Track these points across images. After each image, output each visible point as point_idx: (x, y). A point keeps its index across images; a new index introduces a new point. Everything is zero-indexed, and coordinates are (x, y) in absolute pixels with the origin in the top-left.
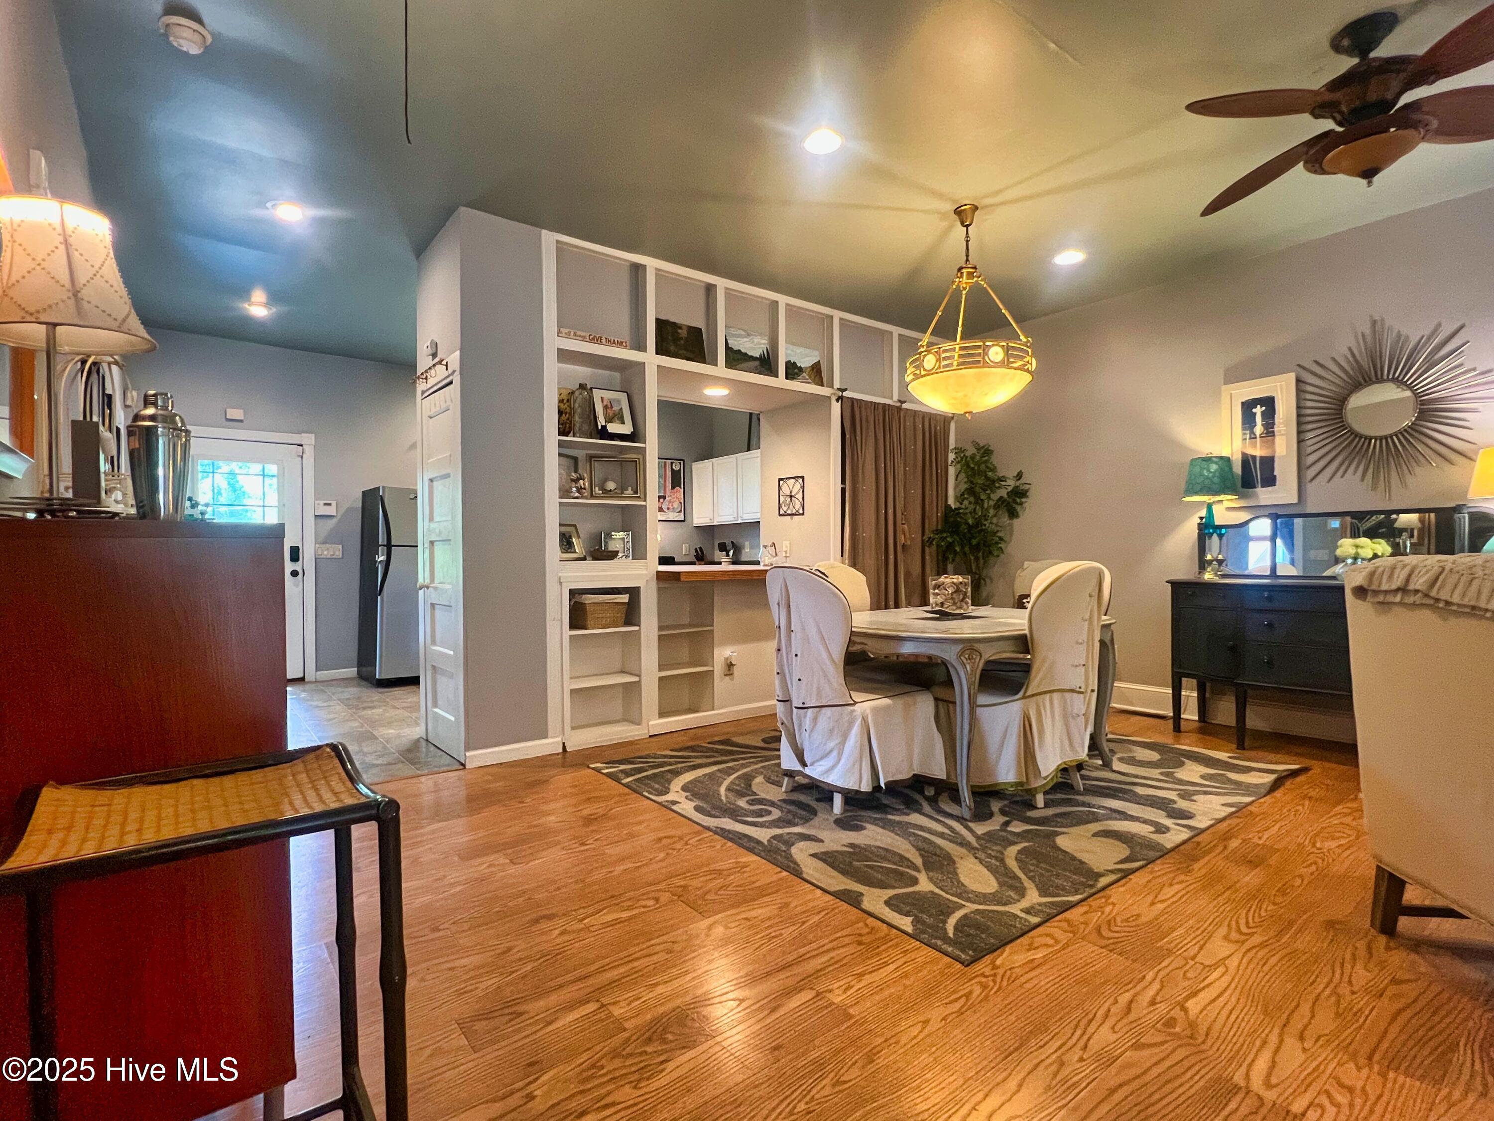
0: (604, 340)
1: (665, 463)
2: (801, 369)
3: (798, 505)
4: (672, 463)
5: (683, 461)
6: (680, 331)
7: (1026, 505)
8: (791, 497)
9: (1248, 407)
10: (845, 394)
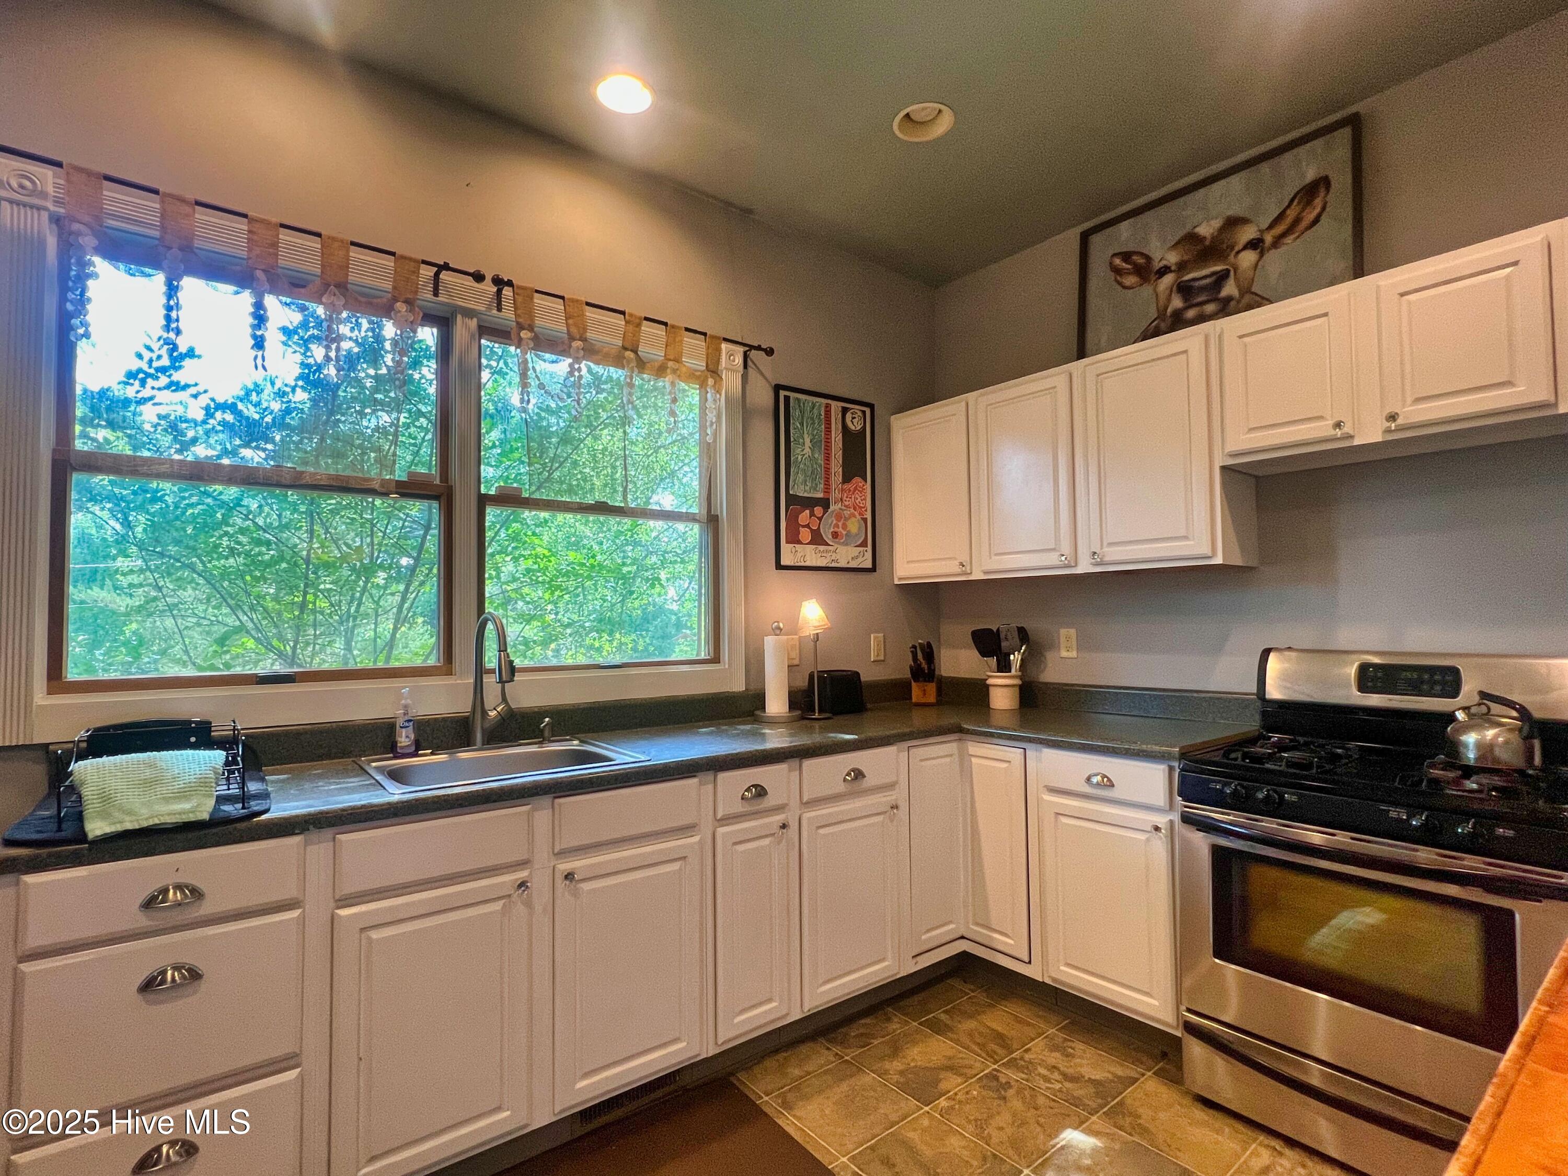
1: (828, 407)
4: (845, 411)
5: (871, 406)
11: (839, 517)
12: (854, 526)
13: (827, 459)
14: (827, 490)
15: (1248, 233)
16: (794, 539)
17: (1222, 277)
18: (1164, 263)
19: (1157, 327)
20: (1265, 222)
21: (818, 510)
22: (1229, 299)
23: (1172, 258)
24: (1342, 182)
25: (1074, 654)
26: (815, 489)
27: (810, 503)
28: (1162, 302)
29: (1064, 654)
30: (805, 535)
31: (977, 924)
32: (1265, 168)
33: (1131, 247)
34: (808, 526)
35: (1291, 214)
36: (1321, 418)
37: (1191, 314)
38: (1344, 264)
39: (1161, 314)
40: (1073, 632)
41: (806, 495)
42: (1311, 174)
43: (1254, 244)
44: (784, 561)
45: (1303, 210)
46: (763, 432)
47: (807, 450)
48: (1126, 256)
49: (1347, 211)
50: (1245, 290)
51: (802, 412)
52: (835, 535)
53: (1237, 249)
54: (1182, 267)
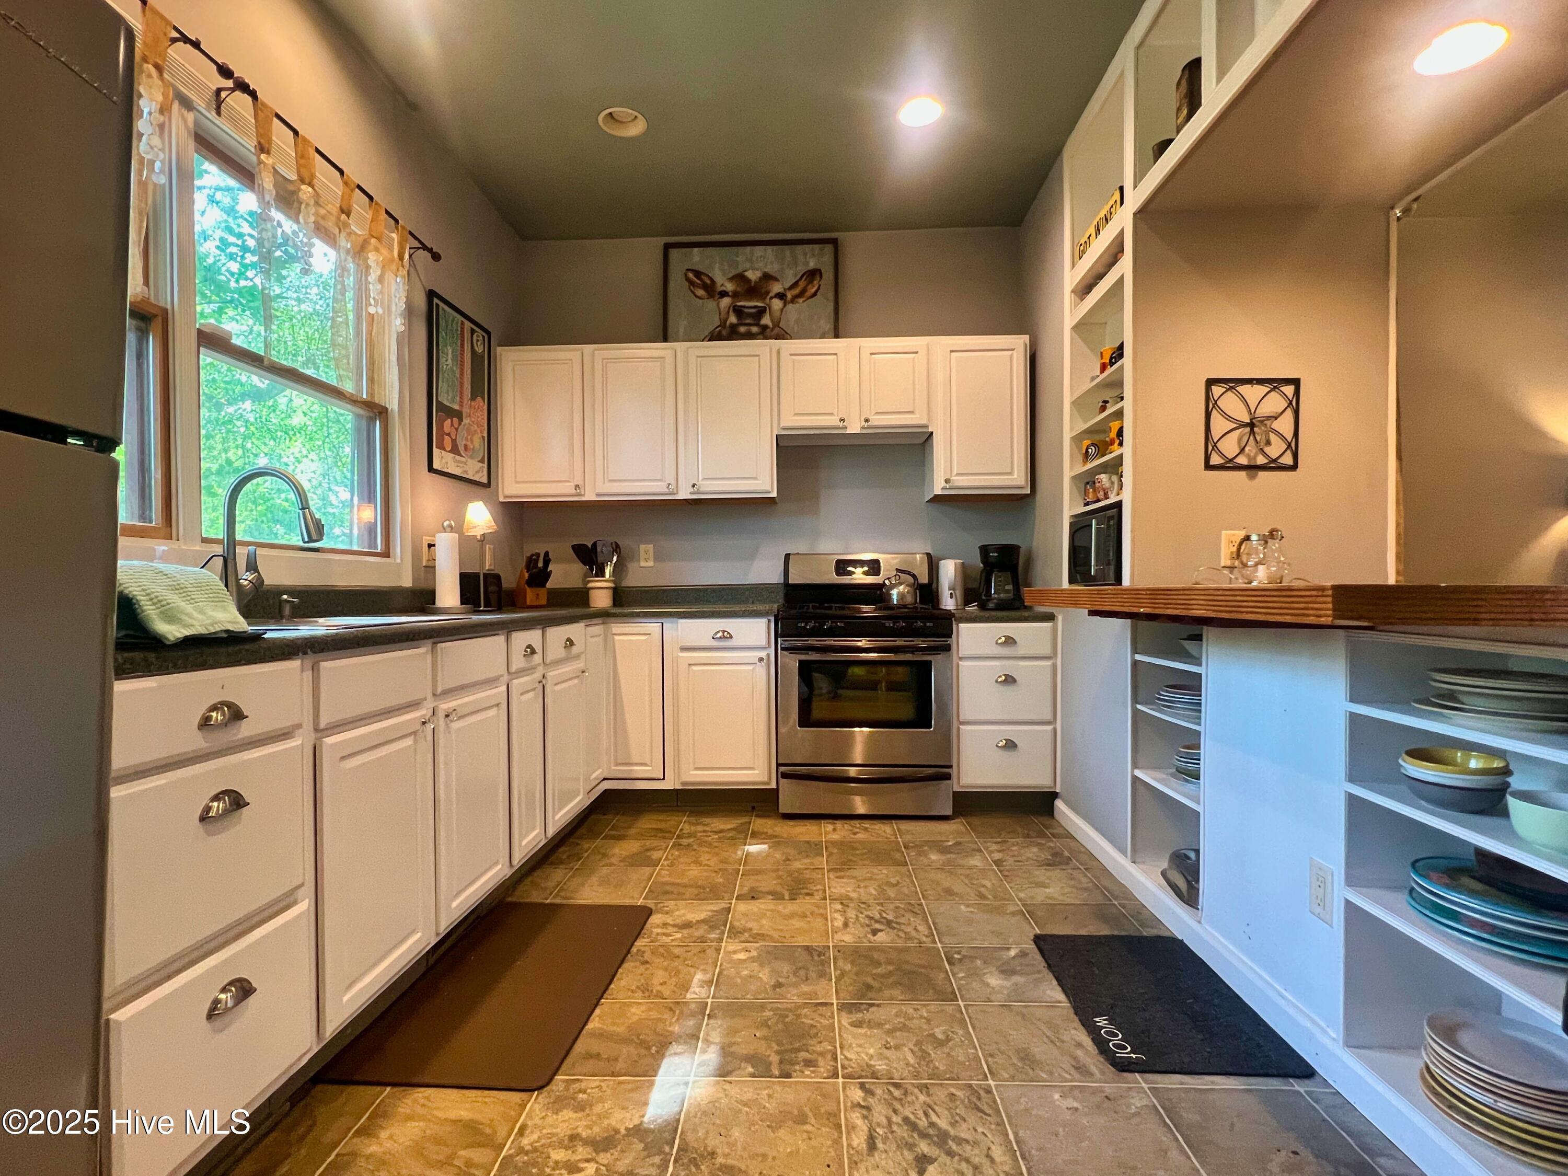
1: (463, 327)
4: (472, 332)
5: (489, 335)
13: (462, 374)
15: (777, 288)
16: (441, 447)
17: (761, 312)
18: (723, 288)
19: (720, 332)
20: (787, 285)
21: (455, 420)
22: (765, 327)
23: (730, 287)
24: (828, 275)
25: (651, 564)
26: (453, 401)
27: (451, 413)
28: (723, 315)
29: (643, 564)
30: (448, 443)
31: (617, 764)
32: (787, 250)
33: (700, 268)
34: (449, 434)
35: (802, 284)
36: (832, 414)
37: (742, 329)
38: (828, 326)
39: (723, 324)
40: (650, 547)
41: (448, 404)
42: (812, 265)
43: (781, 296)
44: (436, 465)
45: (807, 285)
47: (450, 361)
48: (698, 274)
49: (831, 295)
50: (777, 324)
51: (447, 322)
52: (466, 448)
53: (770, 295)
54: (735, 295)
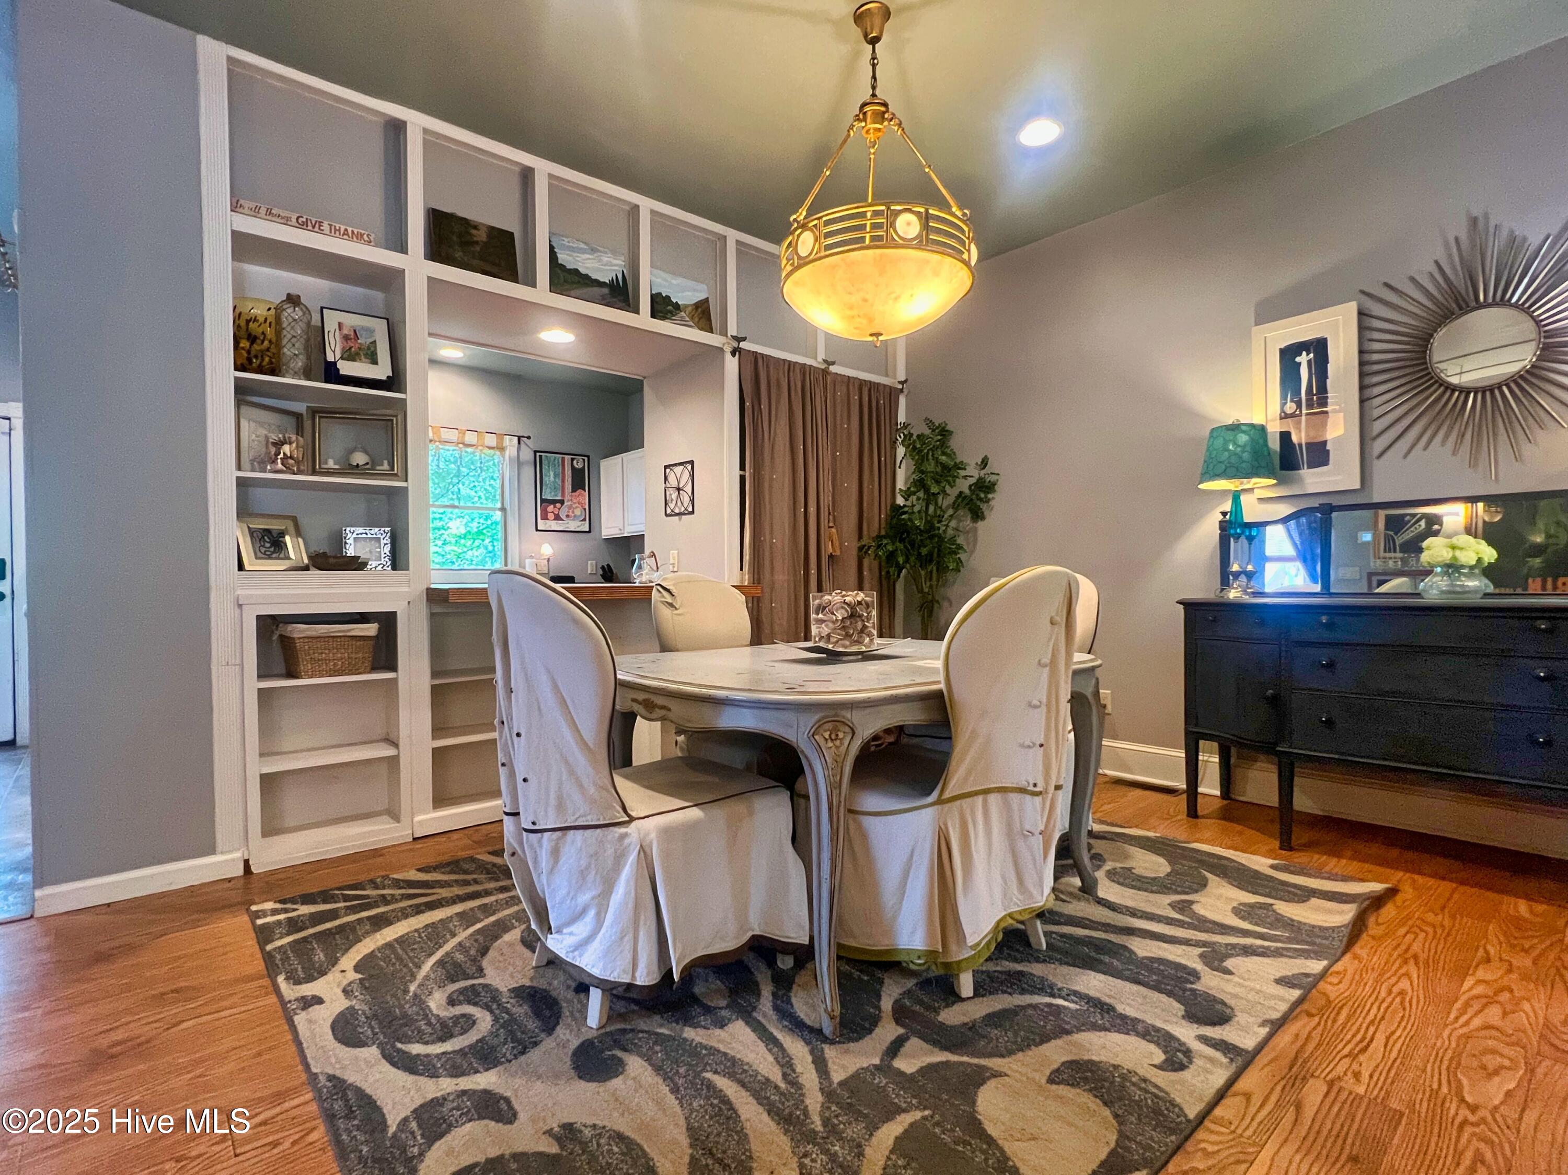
0: (326, 227)
1: (563, 459)
2: (677, 307)
3: (686, 500)
4: (573, 460)
5: (588, 457)
6: (474, 232)
7: (992, 503)
8: (679, 489)
9: (1289, 354)
10: (743, 345)
11: (570, 507)
12: (578, 512)
13: (563, 481)
14: (563, 494)
27: (553, 502)
30: (551, 516)
44: (540, 528)
46: (528, 472)
47: (552, 478)
51: (549, 461)
